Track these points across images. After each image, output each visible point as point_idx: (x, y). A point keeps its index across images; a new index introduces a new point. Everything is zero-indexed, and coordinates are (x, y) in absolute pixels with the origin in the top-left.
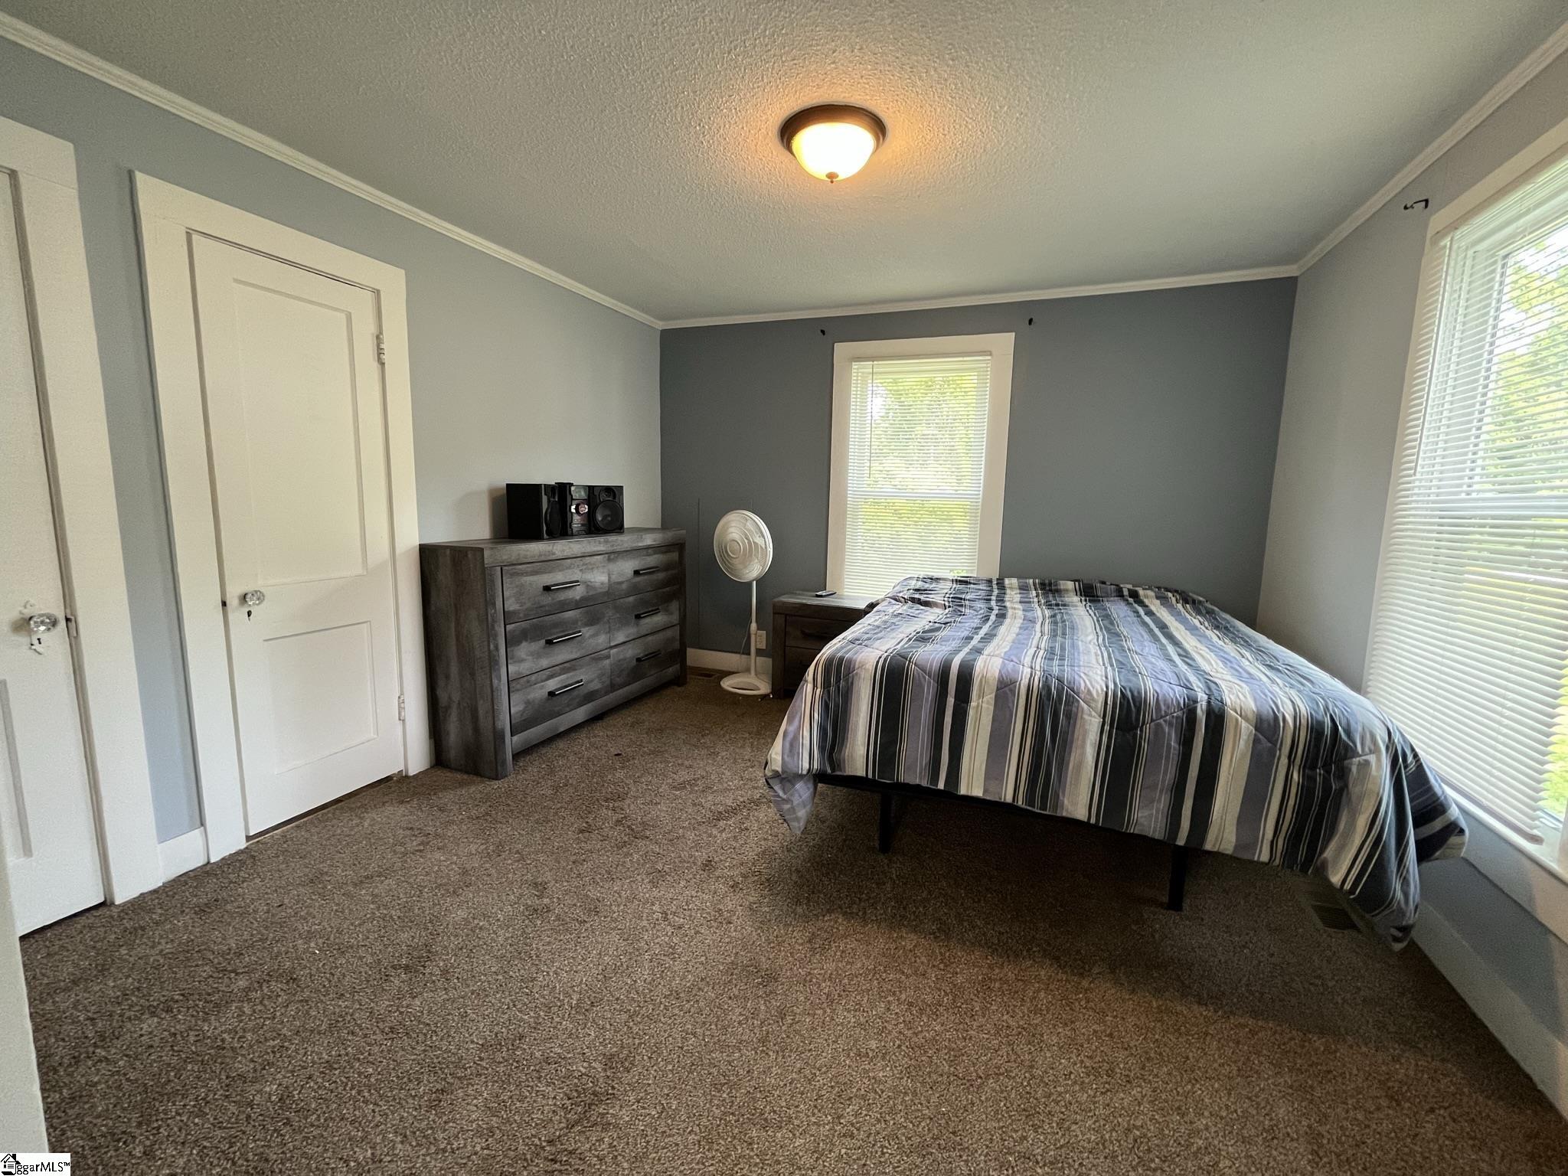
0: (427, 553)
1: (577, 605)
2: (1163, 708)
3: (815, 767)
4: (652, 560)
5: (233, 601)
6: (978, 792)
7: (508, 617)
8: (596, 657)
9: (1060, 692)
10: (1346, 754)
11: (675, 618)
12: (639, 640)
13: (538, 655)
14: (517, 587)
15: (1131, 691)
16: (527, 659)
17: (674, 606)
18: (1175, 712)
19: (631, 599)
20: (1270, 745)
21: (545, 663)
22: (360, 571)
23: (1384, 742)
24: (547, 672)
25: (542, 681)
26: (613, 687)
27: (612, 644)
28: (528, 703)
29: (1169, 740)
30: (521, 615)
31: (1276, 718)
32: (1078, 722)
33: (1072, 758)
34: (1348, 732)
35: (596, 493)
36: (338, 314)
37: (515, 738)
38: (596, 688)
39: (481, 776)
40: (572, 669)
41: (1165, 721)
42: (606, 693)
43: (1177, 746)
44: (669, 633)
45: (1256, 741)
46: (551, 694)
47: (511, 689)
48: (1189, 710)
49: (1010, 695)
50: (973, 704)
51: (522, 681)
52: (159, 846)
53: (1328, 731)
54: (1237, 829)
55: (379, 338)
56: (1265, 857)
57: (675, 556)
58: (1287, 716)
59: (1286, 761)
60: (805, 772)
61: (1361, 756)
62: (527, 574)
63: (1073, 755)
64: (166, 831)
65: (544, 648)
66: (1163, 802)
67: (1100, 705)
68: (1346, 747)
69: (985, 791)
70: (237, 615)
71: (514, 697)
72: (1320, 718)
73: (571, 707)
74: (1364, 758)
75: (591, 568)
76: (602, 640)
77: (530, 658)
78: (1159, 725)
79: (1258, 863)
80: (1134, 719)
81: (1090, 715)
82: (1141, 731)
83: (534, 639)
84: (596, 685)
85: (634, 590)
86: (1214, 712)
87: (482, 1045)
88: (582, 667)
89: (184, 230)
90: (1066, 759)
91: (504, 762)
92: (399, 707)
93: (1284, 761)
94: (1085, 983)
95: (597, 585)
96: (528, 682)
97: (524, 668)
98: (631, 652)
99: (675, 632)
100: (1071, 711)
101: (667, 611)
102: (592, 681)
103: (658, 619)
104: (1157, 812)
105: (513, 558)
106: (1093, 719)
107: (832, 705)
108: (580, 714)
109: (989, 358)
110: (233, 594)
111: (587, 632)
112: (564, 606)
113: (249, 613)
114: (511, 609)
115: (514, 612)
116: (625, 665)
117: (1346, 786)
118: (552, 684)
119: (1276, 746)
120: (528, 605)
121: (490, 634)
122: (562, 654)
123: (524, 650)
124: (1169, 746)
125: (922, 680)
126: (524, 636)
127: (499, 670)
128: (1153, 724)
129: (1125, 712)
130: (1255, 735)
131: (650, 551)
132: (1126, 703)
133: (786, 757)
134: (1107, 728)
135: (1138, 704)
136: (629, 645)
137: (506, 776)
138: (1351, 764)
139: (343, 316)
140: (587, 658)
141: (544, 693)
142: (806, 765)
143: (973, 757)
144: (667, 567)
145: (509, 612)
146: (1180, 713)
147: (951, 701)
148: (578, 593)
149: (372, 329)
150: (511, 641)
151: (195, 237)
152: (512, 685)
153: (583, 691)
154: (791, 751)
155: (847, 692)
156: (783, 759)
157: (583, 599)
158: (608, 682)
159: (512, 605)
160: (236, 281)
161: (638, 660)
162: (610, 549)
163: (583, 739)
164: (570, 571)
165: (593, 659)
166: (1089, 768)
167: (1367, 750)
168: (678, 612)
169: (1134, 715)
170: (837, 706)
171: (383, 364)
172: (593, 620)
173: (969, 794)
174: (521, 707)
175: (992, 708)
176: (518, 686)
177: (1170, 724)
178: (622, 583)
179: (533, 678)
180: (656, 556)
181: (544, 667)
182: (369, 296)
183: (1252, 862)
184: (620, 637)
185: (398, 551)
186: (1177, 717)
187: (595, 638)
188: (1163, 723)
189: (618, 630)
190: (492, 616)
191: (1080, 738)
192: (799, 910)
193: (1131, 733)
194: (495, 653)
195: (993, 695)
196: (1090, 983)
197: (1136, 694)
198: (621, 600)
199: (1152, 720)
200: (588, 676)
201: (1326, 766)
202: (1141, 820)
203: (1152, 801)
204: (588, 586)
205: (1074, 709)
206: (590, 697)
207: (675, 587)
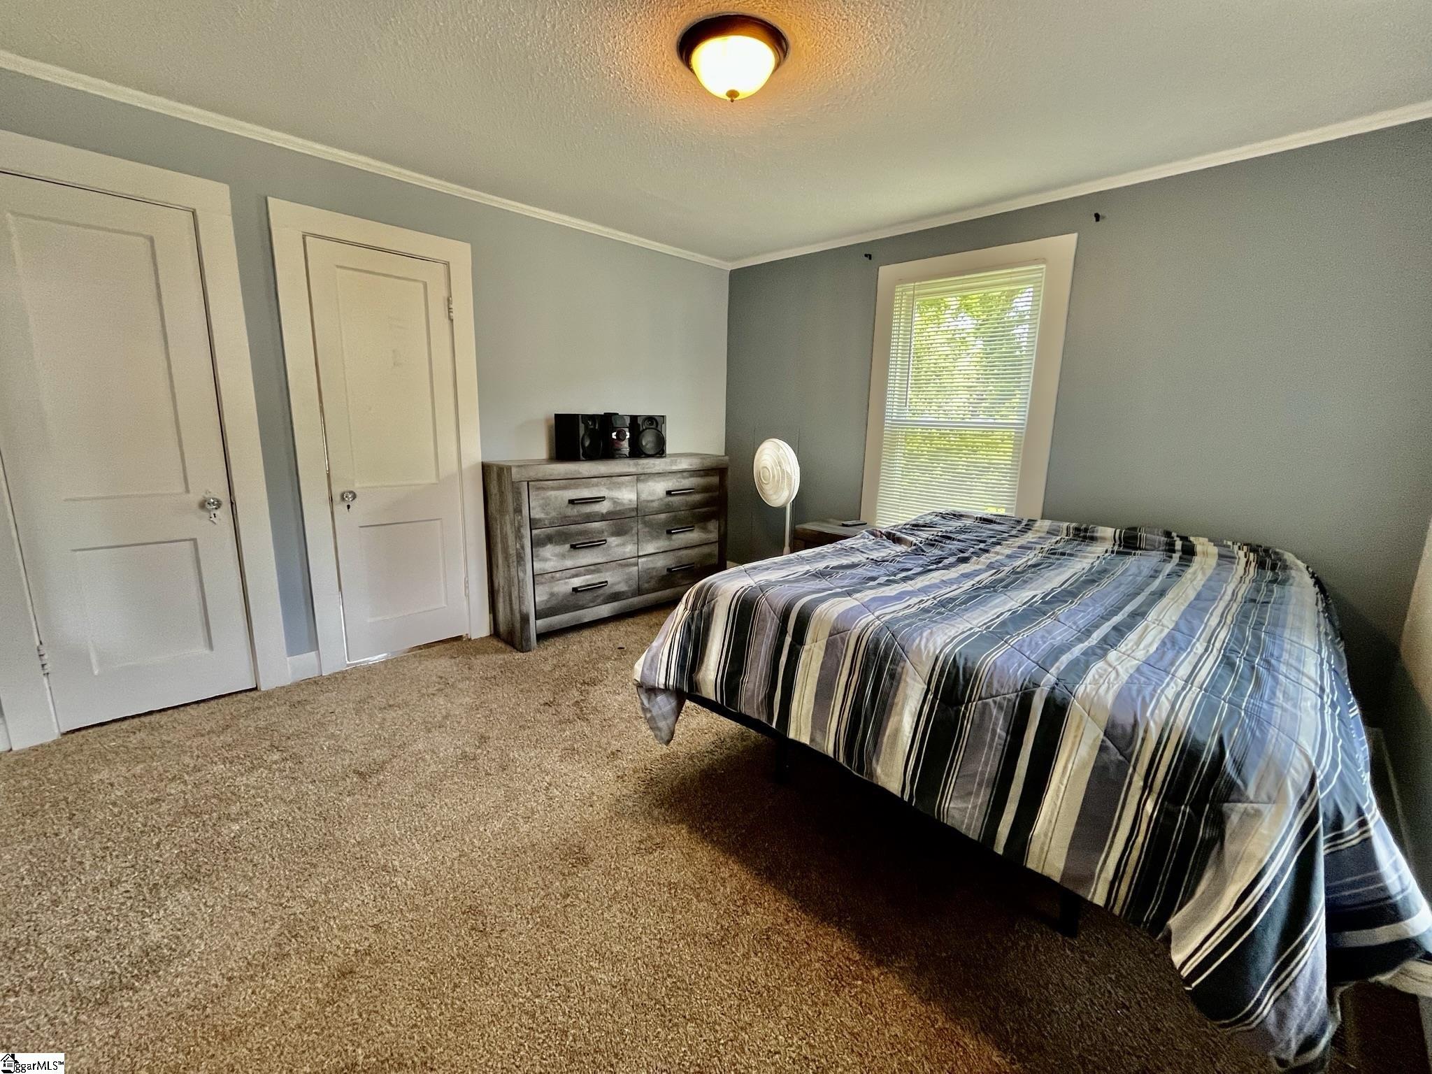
0: (486, 468)
1: (603, 517)
2: (996, 685)
3: (671, 683)
4: (687, 483)
5: (337, 498)
6: (805, 740)
7: (533, 523)
8: (622, 563)
9: (888, 648)
10: (1229, 794)
11: (714, 536)
12: (672, 553)
13: (563, 556)
14: (543, 498)
15: (966, 659)
16: (552, 558)
17: (713, 526)
18: (1008, 693)
19: (663, 516)
20: (1121, 758)
21: (569, 563)
22: (434, 481)
23: (1297, 791)
24: (573, 571)
25: (567, 578)
26: (639, 591)
27: (640, 554)
28: (552, 594)
29: (995, 724)
30: (546, 522)
31: (1135, 725)
32: (902, 685)
33: (890, 724)
34: (1239, 767)
35: (640, 422)
36: (417, 284)
37: (539, 622)
38: (623, 590)
39: (515, 648)
40: (598, 571)
41: (995, 702)
42: (633, 595)
43: (1004, 734)
44: (706, 550)
45: (1103, 748)
46: (575, 590)
47: (536, 582)
48: (1025, 694)
49: (840, 643)
50: (806, 647)
51: (546, 576)
52: (288, 659)
53: (1207, 757)
54: (1068, 854)
55: (449, 301)
56: (1099, 898)
57: (715, 480)
58: (1152, 724)
59: (1141, 783)
60: (662, 687)
61: (1248, 800)
62: (553, 489)
63: (891, 719)
64: (293, 650)
65: (569, 551)
66: (982, 797)
67: (926, 670)
68: (1231, 785)
69: (812, 740)
70: (340, 508)
71: (538, 588)
72: (1200, 737)
73: (595, 603)
74: (1255, 806)
75: (619, 486)
76: (630, 549)
77: (554, 558)
78: (986, 705)
79: (1091, 904)
80: (959, 693)
81: (915, 680)
82: (966, 708)
83: (558, 543)
84: (622, 587)
85: (668, 508)
86: (1055, 700)
87: (359, 842)
88: (607, 570)
89: (301, 234)
90: (884, 723)
91: (528, 639)
92: (465, 587)
93: (1138, 782)
94: (875, 973)
95: (626, 502)
96: (553, 577)
97: (550, 566)
98: (661, 563)
99: (715, 549)
100: (896, 670)
101: (704, 529)
102: (619, 583)
103: (694, 536)
104: (974, 807)
105: (540, 476)
106: (916, 684)
107: (693, 628)
108: (605, 610)
109: (1043, 266)
110: (337, 492)
111: (613, 541)
112: (590, 518)
113: (349, 507)
114: (537, 516)
115: (540, 520)
116: (654, 574)
117: (1221, 837)
118: (577, 582)
119: (1130, 762)
120: (554, 514)
121: (519, 537)
122: (587, 558)
123: (549, 551)
124: (994, 731)
125: (768, 614)
126: (549, 539)
127: (525, 565)
128: (980, 702)
129: (951, 681)
130: (1103, 741)
131: (685, 474)
132: (954, 672)
133: (645, 669)
134: (930, 697)
135: (968, 676)
136: (661, 556)
137: (530, 650)
138: (1232, 810)
139: (421, 286)
140: (614, 564)
141: (569, 588)
142: (662, 681)
143: (801, 704)
144: (705, 489)
145: (535, 519)
146: (1013, 696)
147: (788, 639)
148: (604, 507)
149: (445, 294)
150: (536, 543)
151: (308, 238)
152: (536, 579)
153: (607, 590)
154: (650, 665)
155: (709, 617)
156: (643, 671)
157: (609, 513)
158: (635, 586)
159: (537, 514)
160: (338, 266)
161: (669, 570)
162: (640, 471)
163: (606, 631)
164: (596, 488)
165: (621, 565)
166: (905, 739)
167: (1264, 797)
168: (716, 531)
169: (961, 687)
170: (698, 628)
171: (451, 320)
172: (619, 532)
173: (797, 739)
174: (545, 598)
175: (822, 654)
176: (543, 580)
177: (1000, 707)
178: (652, 501)
179: (558, 575)
180: (692, 479)
181: (569, 566)
182: (442, 267)
183: (1085, 900)
184: (650, 548)
185: (463, 466)
186: (1009, 700)
187: (620, 547)
188: (992, 704)
189: (648, 541)
190: (519, 522)
191: (900, 704)
192: (656, 813)
193: (955, 708)
194: (521, 551)
195: (825, 642)
196: (882, 974)
197: (969, 664)
198: (651, 517)
199: (980, 699)
200: (615, 579)
201: (1197, 806)
202: (952, 812)
203: (970, 794)
204: (615, 501)
205: (899, 669)
206: (615, 597)
207: (714, 508)
